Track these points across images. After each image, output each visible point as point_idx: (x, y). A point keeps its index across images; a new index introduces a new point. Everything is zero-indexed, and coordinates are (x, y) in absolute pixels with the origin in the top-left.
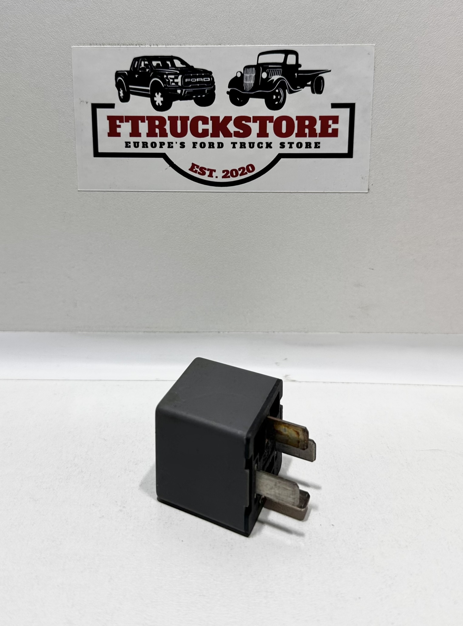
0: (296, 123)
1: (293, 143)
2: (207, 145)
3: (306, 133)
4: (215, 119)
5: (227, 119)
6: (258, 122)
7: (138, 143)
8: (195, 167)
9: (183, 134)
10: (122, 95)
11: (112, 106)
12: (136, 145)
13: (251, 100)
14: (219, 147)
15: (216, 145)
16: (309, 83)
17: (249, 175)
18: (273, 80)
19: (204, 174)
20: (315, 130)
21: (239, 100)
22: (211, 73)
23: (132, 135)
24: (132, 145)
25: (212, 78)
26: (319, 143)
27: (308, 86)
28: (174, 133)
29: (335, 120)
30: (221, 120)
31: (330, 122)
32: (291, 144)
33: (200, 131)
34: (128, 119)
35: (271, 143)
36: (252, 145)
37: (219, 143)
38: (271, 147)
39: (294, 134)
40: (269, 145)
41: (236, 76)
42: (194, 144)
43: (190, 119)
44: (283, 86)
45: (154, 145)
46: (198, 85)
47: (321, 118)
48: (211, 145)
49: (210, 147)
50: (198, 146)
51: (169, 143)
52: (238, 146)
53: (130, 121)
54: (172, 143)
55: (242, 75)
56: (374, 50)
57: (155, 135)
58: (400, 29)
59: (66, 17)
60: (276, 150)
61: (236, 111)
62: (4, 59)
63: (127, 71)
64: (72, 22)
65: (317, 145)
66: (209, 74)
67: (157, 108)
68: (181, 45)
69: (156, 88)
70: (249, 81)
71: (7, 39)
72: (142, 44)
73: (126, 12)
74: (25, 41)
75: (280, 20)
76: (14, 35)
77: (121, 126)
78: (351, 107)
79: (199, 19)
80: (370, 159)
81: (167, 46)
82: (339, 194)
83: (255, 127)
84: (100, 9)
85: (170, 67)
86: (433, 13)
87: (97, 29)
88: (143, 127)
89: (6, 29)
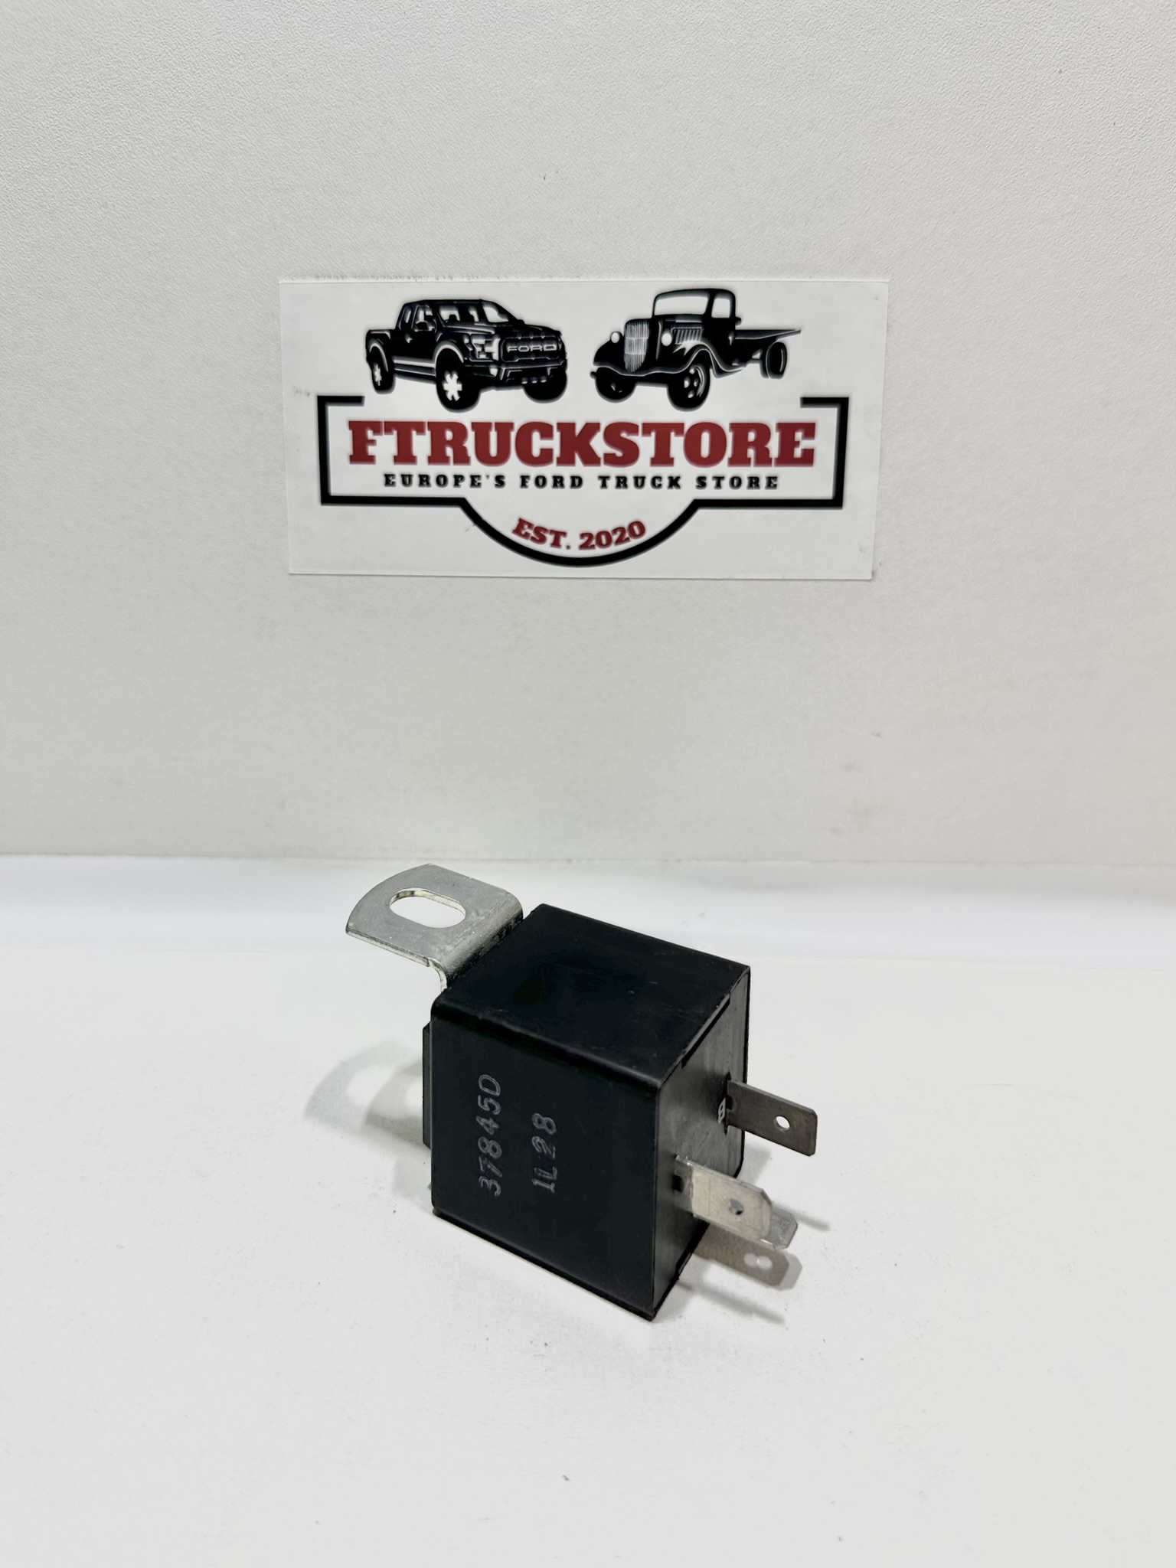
0: (730, 436)
1: (723, 478)
2: (550, 481)
3: (750, 459)
4: (566, 428)
5: (591, 428)
6: (653, 434)
7: (410, 476)
8: (526, 527)
9: (502, 458)
10: (378, 378)
11: (357, 400)
12: (406, 480)
13: (640, 390)
14: (573, 485)
15: (567, 482)
16: (758, 355)
17: (634, 542)
18: (684, 349)
19: (542, 540)
20: (767, 451)
21: (614, 389)
22: (558, 334)
23: (397, 460)
24: (398, 480)
25: (560, 346)
26: (775, 478)
27: (756, 360)
28: (484, 457)
29: (809, 430)
30: (578, 429)
31: (799, 435)
32: (719, 480)
33: (536, 452)
34: (389, 426)
35: (678, 478)
36: (639, 482)
37: (573, 478)
38: (678, 486)
39: (725, 460)
40: (674, 482)
41: (610, 343)
42: (524, 480)
43: (517, 427)
44: (703, 360)
45: (442, 480)
46: (533, 359)
47: (781, 426)
48: (558, 481)
49: (555, 485)
50: (531, 483)
51: (473, 478)
52: (612, 483)
53: (395, 432)
54: (479, 477)
55: (622, 338)
56: (887, 290)
57: (444, 460)
58: (940, 249)
59: (268, 221)
60: (689, 492)
61: (610, 412)
62: (144, 308)
63: (391, 331)
64: (281, 233)
65: (771, 482)
66: (554, 335)
67: (450, 404)
68: (498, 278)
69: (448, 363)
70: (636, 351)
71: (150, 266)
72: (420, 277)
73: (389, 212)
74: (186, 270)
75: (699, 228)
76: (165, 259)
77: (378, 442)
78: (842, 404)
79: (536, 225)
80: (877, 512)
81: (471, 280)
82: (813, 582)
83: (646, 445)
84: (338, 207)
85: (477, 322)
86: (1007, 217)
87: (330, 246)
88: (421, 444)
89: (149, 246)
